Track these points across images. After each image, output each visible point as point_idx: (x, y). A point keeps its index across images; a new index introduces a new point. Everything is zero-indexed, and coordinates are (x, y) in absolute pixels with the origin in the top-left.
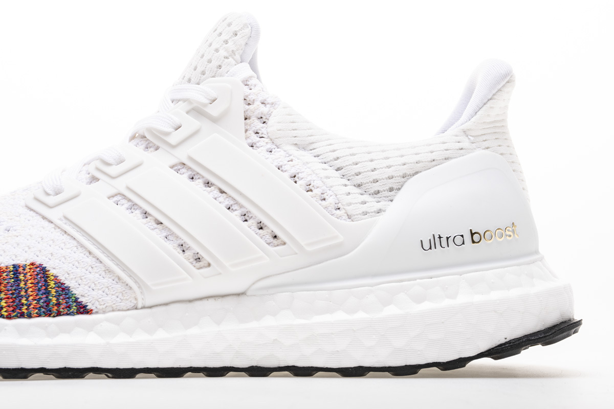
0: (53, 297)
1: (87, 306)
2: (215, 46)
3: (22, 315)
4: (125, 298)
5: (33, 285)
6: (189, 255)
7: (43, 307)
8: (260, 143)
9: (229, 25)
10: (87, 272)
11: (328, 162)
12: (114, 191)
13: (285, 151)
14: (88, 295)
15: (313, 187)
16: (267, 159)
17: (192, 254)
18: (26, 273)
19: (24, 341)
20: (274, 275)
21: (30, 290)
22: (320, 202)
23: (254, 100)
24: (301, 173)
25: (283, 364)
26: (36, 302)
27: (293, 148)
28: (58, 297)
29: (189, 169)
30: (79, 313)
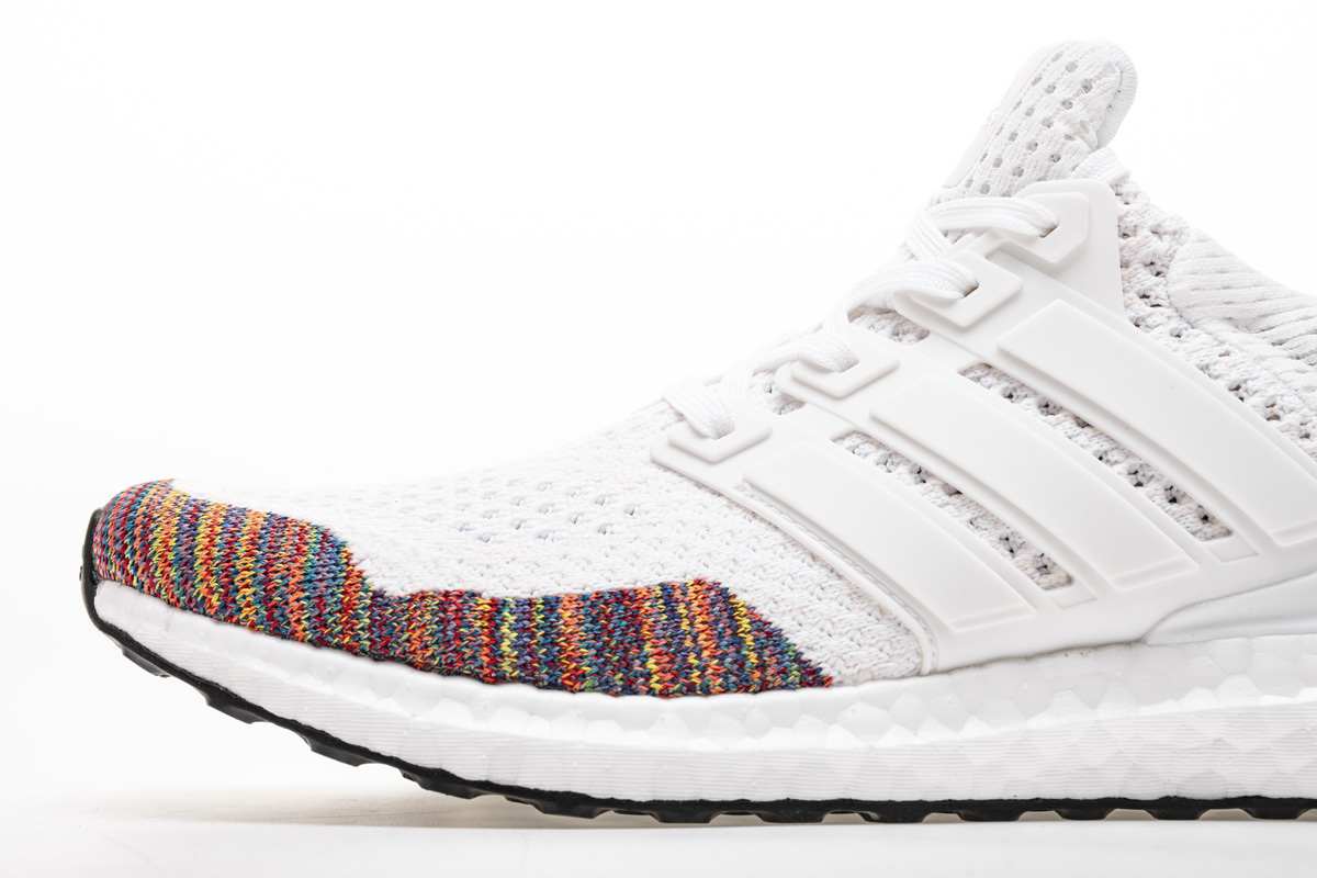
0: (750, 651)
1: (821, 669)
2: (1040, 114)
3: (690, 690)
4: (896, 652)
5: (707, 626)
6: (1026, 560)
7: (731, 673)
8: (1154, 318)
9: (1071, 68)
10: (814, 598)
11: (1304, 356)
12: (843, 427)
13: (1208, 334)
14: (821, 647)
15: (1282, 409)
16: (1174, 351)
17: (1030, 558)
18: (690, 602)
19: (700, 744)
20: (1207, 601)
21: (702, 636)
22: (1300, 442)
23: (1136, 226)
24: (1252, 380)
25: (1234, 793)
26: (716, 661)
27: (1225, 326)
28: (759, 651)
29: (1002, 376)
30: (804, 684)
